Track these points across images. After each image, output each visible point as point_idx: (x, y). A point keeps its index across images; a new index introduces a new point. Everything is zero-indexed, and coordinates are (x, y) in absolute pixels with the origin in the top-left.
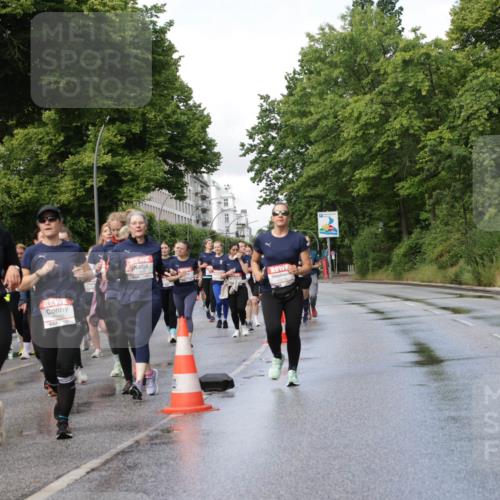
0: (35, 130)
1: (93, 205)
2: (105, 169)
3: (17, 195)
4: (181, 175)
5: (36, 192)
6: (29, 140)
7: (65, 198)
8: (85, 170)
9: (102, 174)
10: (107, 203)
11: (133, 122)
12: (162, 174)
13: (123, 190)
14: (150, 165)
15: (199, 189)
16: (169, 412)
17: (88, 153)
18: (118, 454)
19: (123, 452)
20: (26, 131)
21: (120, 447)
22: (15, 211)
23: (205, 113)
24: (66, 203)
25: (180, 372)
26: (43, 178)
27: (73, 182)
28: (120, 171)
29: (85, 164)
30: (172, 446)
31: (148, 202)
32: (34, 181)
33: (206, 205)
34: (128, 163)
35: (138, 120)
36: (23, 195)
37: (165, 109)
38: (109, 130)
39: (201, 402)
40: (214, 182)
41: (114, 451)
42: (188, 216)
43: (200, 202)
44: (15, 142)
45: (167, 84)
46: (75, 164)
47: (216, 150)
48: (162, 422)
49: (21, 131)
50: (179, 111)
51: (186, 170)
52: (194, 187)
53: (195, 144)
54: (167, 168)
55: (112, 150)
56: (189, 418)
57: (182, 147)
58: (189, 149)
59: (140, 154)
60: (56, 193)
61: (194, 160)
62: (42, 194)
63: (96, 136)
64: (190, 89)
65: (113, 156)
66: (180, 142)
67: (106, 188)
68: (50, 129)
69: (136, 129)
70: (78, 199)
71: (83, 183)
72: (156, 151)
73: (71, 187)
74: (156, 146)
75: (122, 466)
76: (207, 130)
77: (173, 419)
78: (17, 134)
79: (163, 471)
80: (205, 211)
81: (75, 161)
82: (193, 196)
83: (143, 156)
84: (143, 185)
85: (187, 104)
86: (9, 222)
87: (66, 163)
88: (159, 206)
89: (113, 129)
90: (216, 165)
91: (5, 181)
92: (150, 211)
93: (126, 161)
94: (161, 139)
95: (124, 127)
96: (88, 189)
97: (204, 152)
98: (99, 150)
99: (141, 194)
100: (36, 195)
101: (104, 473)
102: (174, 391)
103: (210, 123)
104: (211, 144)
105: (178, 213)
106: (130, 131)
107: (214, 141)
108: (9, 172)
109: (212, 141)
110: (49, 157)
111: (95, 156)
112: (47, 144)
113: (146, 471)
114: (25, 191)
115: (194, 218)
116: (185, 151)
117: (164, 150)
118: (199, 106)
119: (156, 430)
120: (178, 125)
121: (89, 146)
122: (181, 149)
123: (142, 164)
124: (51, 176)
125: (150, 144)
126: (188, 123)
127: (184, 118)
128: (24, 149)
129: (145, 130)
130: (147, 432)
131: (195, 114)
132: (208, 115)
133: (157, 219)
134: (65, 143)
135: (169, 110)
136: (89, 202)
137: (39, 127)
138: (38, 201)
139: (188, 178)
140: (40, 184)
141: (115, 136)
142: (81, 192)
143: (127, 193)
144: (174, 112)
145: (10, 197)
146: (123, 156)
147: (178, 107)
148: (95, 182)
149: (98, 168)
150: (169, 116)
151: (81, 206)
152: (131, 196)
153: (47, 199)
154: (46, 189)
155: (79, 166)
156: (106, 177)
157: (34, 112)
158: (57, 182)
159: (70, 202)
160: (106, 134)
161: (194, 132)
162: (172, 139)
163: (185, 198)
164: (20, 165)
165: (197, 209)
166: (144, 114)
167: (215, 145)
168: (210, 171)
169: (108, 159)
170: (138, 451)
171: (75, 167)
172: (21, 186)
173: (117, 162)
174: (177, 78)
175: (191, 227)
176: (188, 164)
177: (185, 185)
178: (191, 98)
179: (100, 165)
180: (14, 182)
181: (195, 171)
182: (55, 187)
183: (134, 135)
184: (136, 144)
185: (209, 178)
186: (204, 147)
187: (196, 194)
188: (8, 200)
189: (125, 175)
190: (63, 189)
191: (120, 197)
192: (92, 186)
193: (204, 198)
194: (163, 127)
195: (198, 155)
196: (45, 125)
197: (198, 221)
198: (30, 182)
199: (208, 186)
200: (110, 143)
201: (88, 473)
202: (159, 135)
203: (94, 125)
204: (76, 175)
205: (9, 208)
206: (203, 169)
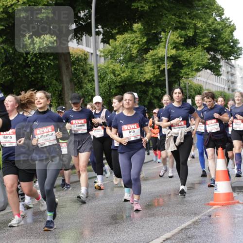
0: (129, 35)
1: (165, 80)
2: (172, 58)
3: (119, 75)
4: (218, 61)
5: (131, 73)
6: (125, 42)
7: (148, 76)
8: (160, 59)
9: (170, 61)
10: (173, 79)
11: (188, 29)
12: (206, 60)
13: (183, 71)
14: (199, 55)
15: (229, 69)
16: (213, 205)
17: (161, 49)
18: (182, 230)
19: (185, 229)
20: (123, 36)
21: (183, 226)
22: (118, 84)
23: (232, 23)
24: (149, 79)
25: (219, 181)
26: (135, 64)
27: (152, 66)
28: (181, 59)
29: (160, 55)
30: (215, 225)
31: (198, 78)
32: (129, 66)
33: (233, 79)
34: (186, 54)
35: (191, 28)
36: (122, 75)
37: (208, 21)
38: (173, 34)
39: (233, 198)
40: (238, 65)
41: (180, 228)
42: (223, 86)
43: (230, 78)
44: (117, 43)
45: (209, 6)
46: (154, 55)
47: (239, 46)
48: (208, 211)
49: (120, 36)
50: (216, 22)
51: (221, 58)
52: (226, 68)
53: (227, 42)
54: (209, 56)
55: (176, 47)
56: (225, 208)
57: (219, 44)
58: (222, 45)
59: (193, 49)
60: (142, 73)
61: (226, 52)
62: (134, 74)
63: (166, 38)
64: (223, 9)
65: (177, 50)
66: (217, 41)
67: (173, 70)
68: (138, 34)
69: (190, 33)
70: (155, 76)
71: (159, 67)
72: (202, 46)
73: (151, 69)
74: (203, 43)
75: (185, 237)
76: (233, 33)
77: (215, 209)
78: (118, 38)
79: (210, 240)
80: (233, 83)
81: (154, 54)
82: (225, 74)
83: (195, 50)
84: (195, 68)
85: (221, 18)
86: (114, 91)
87: (148, 55)
88: (205, 80)
89: (176, 34)
90: (240, 55)
91: (111, 66)
92: (200, 83)
93: (185, 53)
94: (206, 40)
95: (183, 32)
96: (161, 70)
97: (232, 47)
98: (168, 47)
99: (194, 73)
100: (131, 74)
101: (174, 241)
102: (215, 192)
103: (235, 29)
104: (236, 42)
105: (216, 84)
106: (187, 35)
107: (238, 40)
108: (114, 61)
109: (236, 40)
110: (137, 52)
111: (165, 50)
112: (136, 43)
113: (199, 240)
114: (124, 72)
115: (226, 87)
116: (220, 47)
117: (207, 46)
118: (229, 19)
119: (204, 215)
120: (216, 30)
121: (162, 44)
122: (217, 45)
123: (194, 55)
124: (139, 63)
125: (199, 42)
126: (222, 30)
127: (219, 27)
128: (123, 47)
129: (195, 34)
130: (199, 217)
131: (226, 24)
132: (233, 25)
133: (204, 88)
134: (147, 43)
135: (210, 21)
136: (162, 79)
137: (131, 33)
138: (132, 78)
139: (222, 63)
140: (133, 67)
141: (177, 38)
142: (157, 73)
143: (185, 73)
144: (213, 23)
145: (115, 76)
146: (183, 50)
147: (216, 20)
148: (166, 66)
149: (168, 57)
150: (210, 25)
151: (157, 80)
152: (188, 75)
153: (137, 77)
154: (136, 71)
155: (156, 57)
156: (172, 63)
157: (128, 24)
158: (143, 66)
159: (151, 79)
160: (172, 37)
161: (225, 35)
162: (212, 40)
163: (221, 75)
164: (120, 56)
165: (228, 82)
166: (195, 24)
167: (239, 43)
168: (236, 58)
169: (174, 52)
170: (195, 228)
171: (153, 57)
172: (121, 69)
173: (179, 54)
174: (215, 2)
175: (224, 92)
176: (222, 54)
177: (220, 66)
178: (223, 14)
179: (169, 56)
180: (118, 67)
181: (227, 59)
182: (142, 69)
183: (189, 37)
184: (190, 43)
185: (235, 63)
186: (232, 44)
187: (228, 72)
188: (113, 77)
189: (184, 61)
190: (147, 71)
191: (181, 75)
192: (164, 69)
193: (232, 75)
194: (206, 32)
195: (229, 49)
196: (135, 32)
197: (229, 89)
198: (127, 67)
199: (235, 68)
200: (175, 43)
201: (164, 241)
202: (204, 37)
203: (165, 32)
204: (154, 62)
205: (114, 83)
206: (232, 58)
